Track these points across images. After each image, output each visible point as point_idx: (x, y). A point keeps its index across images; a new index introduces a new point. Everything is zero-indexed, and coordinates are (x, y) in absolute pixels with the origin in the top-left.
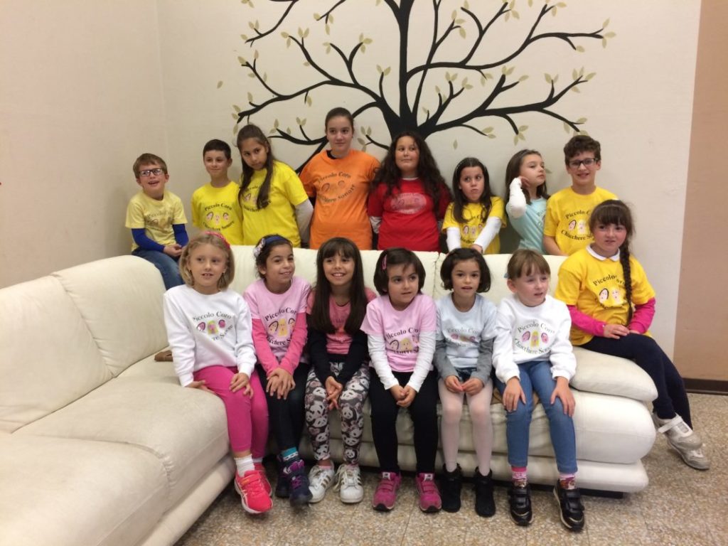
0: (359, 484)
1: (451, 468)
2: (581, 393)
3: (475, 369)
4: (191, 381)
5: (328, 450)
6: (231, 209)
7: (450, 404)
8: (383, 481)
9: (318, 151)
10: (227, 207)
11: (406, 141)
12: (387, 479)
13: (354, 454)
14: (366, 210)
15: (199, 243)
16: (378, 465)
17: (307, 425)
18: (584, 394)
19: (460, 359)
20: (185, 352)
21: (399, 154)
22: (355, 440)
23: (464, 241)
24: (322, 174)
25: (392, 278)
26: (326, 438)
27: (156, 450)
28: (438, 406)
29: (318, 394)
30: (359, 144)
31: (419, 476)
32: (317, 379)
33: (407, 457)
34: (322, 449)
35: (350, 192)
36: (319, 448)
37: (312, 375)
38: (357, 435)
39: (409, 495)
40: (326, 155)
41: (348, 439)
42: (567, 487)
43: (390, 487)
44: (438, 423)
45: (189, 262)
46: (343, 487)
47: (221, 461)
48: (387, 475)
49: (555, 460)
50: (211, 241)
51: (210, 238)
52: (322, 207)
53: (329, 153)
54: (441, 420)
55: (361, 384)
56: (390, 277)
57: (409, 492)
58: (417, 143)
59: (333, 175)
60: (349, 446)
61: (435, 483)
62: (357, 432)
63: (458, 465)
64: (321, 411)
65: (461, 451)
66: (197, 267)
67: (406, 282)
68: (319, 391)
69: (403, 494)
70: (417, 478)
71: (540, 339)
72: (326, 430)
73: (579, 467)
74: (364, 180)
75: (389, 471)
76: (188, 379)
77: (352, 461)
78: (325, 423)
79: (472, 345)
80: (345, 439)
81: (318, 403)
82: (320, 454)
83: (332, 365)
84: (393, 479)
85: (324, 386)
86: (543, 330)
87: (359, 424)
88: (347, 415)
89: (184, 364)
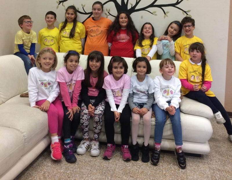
0: (98, 149)
1: (134, 143)
2: (185, 114)
3: (146, 104)
4: (35, 105)
5: (88, 134)
6: (54, 38)
7: (136, 117)
8: (108, 148)
9: (89, 17)
10: (53, 37)
11: (123, 15)
12: (109, 147)
13: (97, 137)
14: (107, 41)
15: (44, 52)
16: (106, 141)
17: (81, 125)
18: (186, 115)
19: (139, 99)
20: (34, 93)
21: (121, 20)
22: (99, 130)
23: (143, 54)
24: (90, 26)
25: (114, 67)
26: (88, 130)
27: (21, 130)
28: (131, 118)
29: (85, 112)
30: (105, 15)
31: (122, 147)
32: (85, 106)
33: (118, 138)
34: (86, 134)
35: (101, 33)
36: (85, 134)
37: (83, 105)
38: (100, 129)
39: (118, 154)
40: (92, 19)
41: (96, 130)
42: (179, 151)
43: (110, 150)
44: (131, 125)
45: (40, 60)
46: (92, 150)
47: (45, 137)
48: (109, 145)
49: (174, 141)
50: (49, 51)
51: (48, 50)
52: (90, 39)
53: (93, 18)
54: (131, 123)
55: (102, 108)
56: (113, 66)
57: (118, 153)
58: (127, 16)
59: (94, 26)
60: (96, 133)
61: (129, 149)
62: (99, 127)
63: (137, 142)
64: (87, 119)
65: (139, 136)
66: (43, 61)
67: (119, 69)
68: (85, 111)
69: (116, 153)
70: (121, 147)
71: (170, 93)
72: (88, 127)
73: (183, 143)
74: (106, 29)
75: (110, 144)
76: (33, 104)
77: (97, 139)
78: (88, 124)
79: (144, 94)
80: (95, 130)
81: (85, 116)
82: (85, 136)
83: (91, 100)
84: (111, 147)
85: (88, 109)
86: (171, 89)
87: (101, 124)
88: (97, 120)
89: (33, 98)
